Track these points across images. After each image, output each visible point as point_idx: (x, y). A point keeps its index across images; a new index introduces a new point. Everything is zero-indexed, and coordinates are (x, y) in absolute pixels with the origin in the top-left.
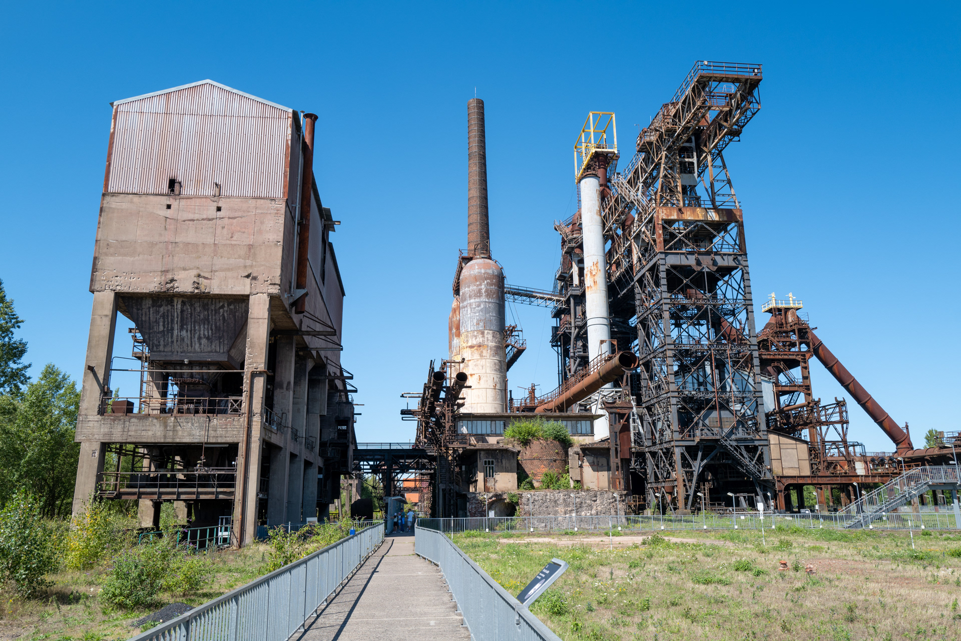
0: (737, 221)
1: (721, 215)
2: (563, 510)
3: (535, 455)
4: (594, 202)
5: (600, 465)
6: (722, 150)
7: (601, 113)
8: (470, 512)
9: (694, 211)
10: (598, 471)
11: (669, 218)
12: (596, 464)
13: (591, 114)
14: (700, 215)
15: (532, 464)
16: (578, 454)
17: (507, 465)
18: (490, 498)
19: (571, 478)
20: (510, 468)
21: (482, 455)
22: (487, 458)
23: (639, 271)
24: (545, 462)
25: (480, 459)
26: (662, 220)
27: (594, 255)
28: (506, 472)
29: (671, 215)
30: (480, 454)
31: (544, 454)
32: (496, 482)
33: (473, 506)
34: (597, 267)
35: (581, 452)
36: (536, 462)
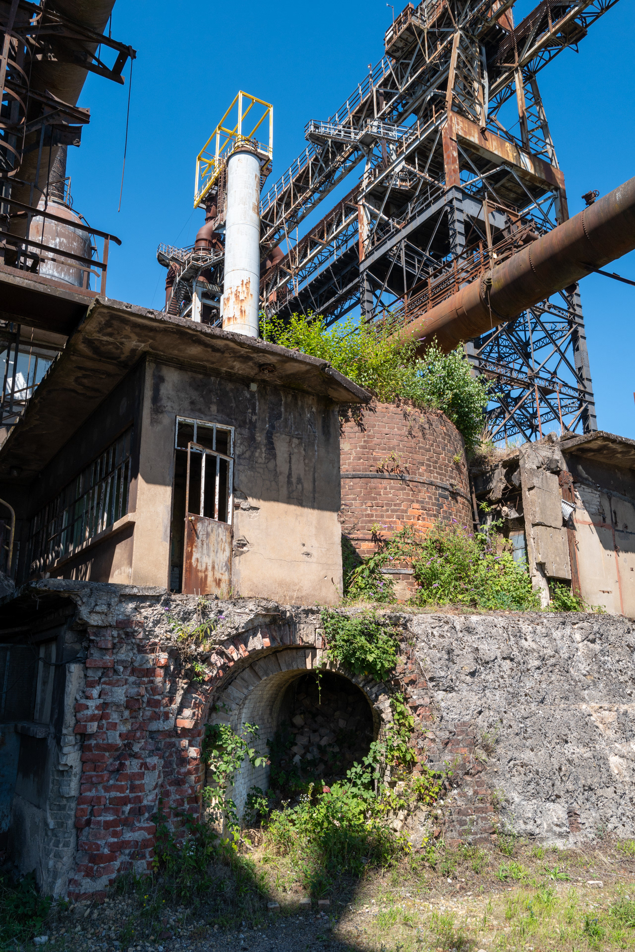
0: (557, 189)
1: (538, 168)
3: (383, 458)
5: (620, 527)
6: (535, 72)
7: (255, 99)
9: (502, 146)
10: (616, 549)
11: (468, 138)
12: (608, 521)
13: (240, 95)
14: (510, 155)
16: (557, 472)
19: (541, 567)
20: (308, 486)
21: (167, 389)
22: (195, 409)
24: (424, 494)
25: (157, 409)
26: (457, 135)
27: (243, 270)
28: (290, 500)
29: (470, 135)
30: (159, 380)
31: (419, 457)
32: (239, 547)
34: (247, 288)
35: (564, 467)
36: (388, 489)
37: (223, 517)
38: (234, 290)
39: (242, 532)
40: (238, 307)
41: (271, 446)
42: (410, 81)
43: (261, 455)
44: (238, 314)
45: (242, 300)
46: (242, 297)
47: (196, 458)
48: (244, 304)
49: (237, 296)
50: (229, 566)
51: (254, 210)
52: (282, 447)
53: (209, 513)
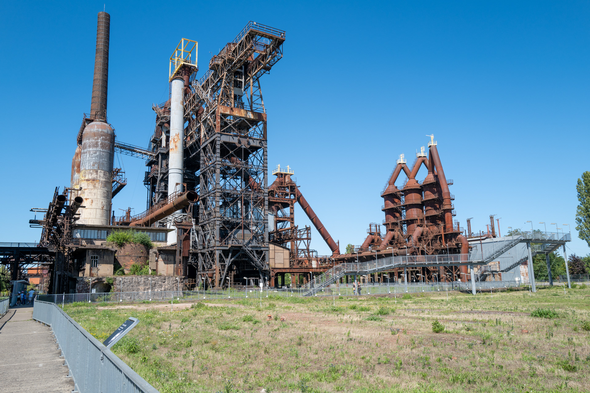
0: (263, 121)
1: (255, 115)
2: (143, 288)
3: (127, 253)
4: (180, 96)
5: (169, 260)
7: (189, 40)
8: (78, 290)
9: (240, 111)
10: (167, 264)
11: (225, 113)
12: (167, 259)
13: (183, 40)
14: (243, 114)
15: (124, 259)
16: (156, 253)
17: (107, 259)
18: (93, 281)
19: (150, 268)
20: (109, 261)
21: (89, 253)
22: (93, 254)
23: (204, 143)
24: (133, 258)
25: (88, 255)
26: (221, 113)
27: (176, 129)
28: (106, 264)
29: (226, 111)
30: (88, 252)
31: (133, 252)
32: (98, 270)
33: (81, 286)
34: (178, 137)
35: (158, 252)
36: (127, 258)
37: (96, 266)
38: (173, 138)
39: (99, 268)
40: (174, 144)
41: (103, 257)
42: (217, 80)
43: (102, 258)
44: (174, 147)
45: (176, 142)
46: (176, 141)
47: (92, 261)
48: (177, 143)
49: (174, 140)
50: (97, 272)
51: (181, 103)
52: (105, 257)
53: (94, 266)
